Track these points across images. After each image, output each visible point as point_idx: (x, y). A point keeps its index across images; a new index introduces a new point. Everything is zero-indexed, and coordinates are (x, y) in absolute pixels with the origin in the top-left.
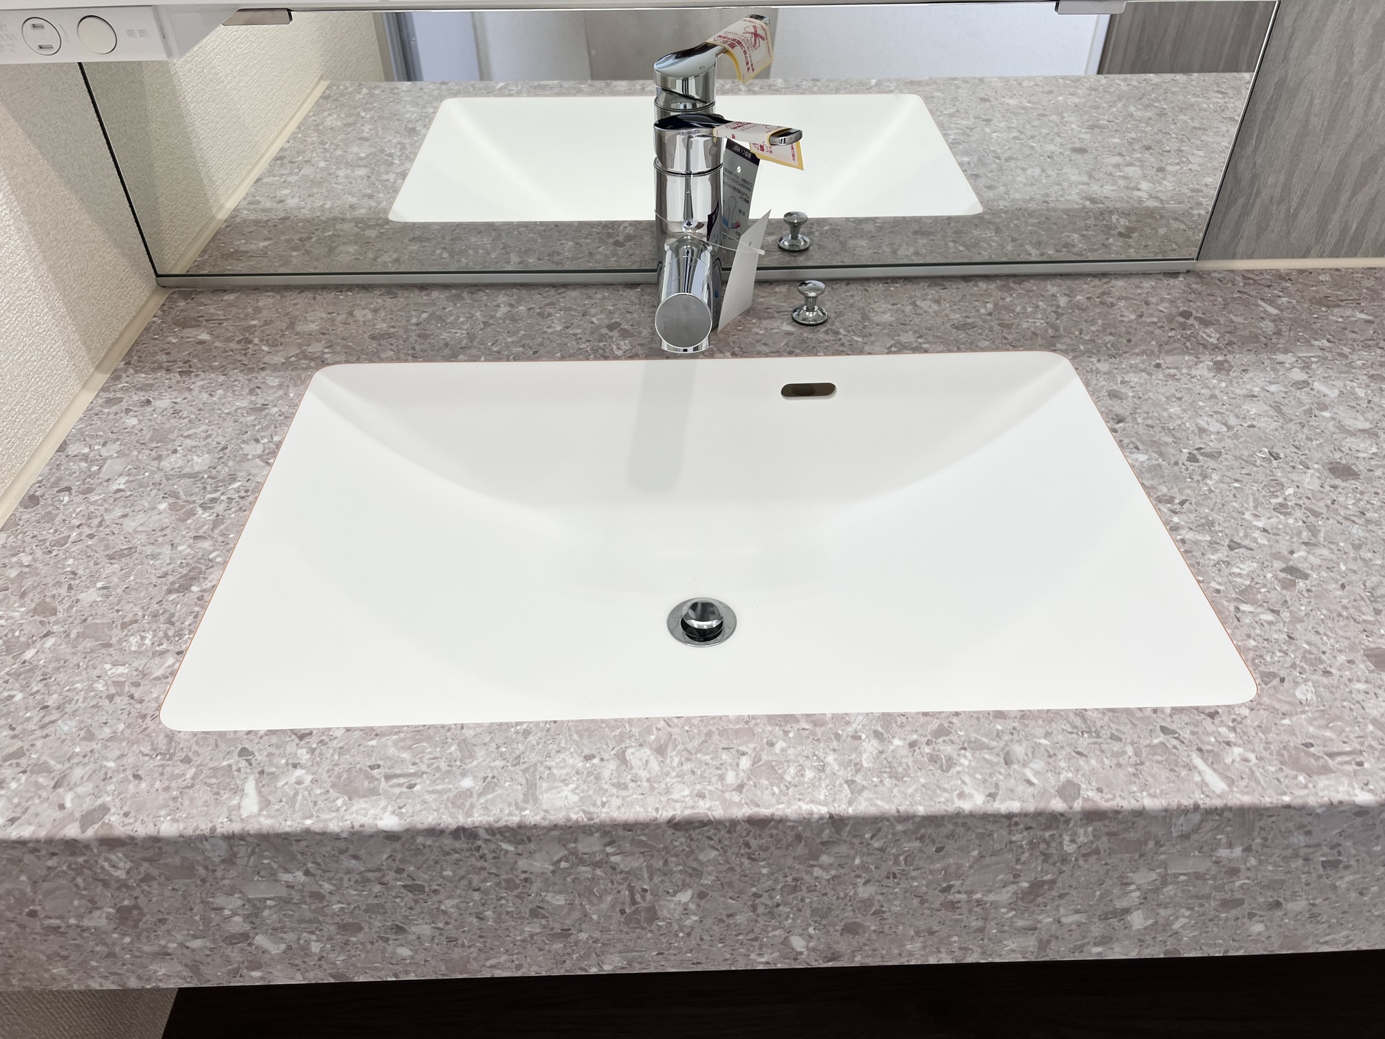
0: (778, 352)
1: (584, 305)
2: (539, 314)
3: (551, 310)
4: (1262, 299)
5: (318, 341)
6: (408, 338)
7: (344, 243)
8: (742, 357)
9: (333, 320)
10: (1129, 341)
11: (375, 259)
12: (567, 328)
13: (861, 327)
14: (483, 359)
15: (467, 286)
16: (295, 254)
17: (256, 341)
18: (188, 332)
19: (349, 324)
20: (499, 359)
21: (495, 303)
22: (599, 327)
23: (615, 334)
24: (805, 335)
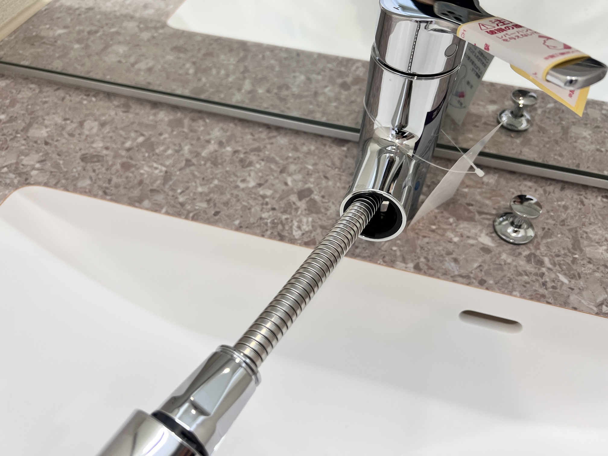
0: (467, 277)
1: (287, 158)
2: (242, 161)
8: (425, 274)
12: (260, 185)
14: (164, 210)
20: (178, 215)
21: (208, 137)
22: (290, 192)
23: (302, 205)
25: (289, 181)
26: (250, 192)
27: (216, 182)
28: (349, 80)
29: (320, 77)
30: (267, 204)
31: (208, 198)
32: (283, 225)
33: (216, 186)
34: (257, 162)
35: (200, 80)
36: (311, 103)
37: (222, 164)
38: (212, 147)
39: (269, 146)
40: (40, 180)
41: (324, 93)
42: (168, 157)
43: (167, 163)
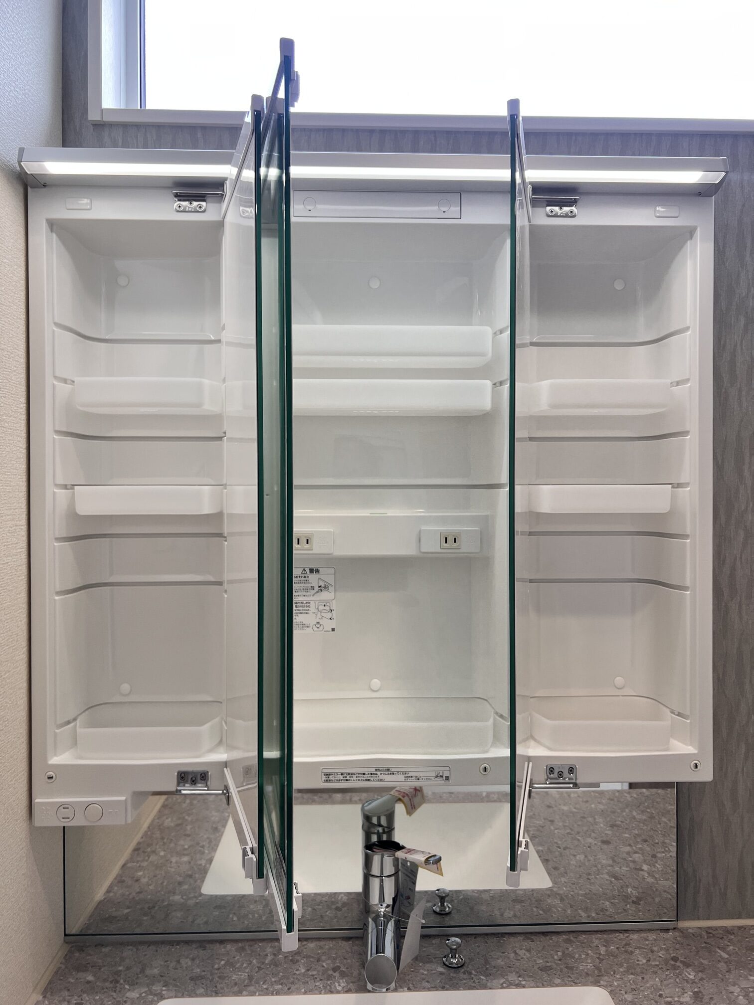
1: (318, 954)
2: (291, 960)
3: (299, 958)
4: (719, 948)
5: (159, 982)
6: (212, 979)
7: (175, 911)
8: (414, 991)
9: (168, 966)
10: (643, 978)
11: (193, 922)
12: (308, 970)
13: (484, 969)
14: (257, 994)
15: (248, 940)
16: (145, 918)
17: (122, 981)
18: (80, 975)
19: (177, 969)
20: (267, 994)
21: (265, 953)
22: (327, 969)
23: (337, 974)
24: (452, 974)
25: (324, 964)
26: (304, 975)
27: (281, 974)
28: (339, 905)
29: (321, 907)
30: (316, 978)
31: (281, 983)
32: (330, 986)
33: (282, 976)
34: (301, 959)
35: (243, 923)
36: (321, 922)
37: (280, 965)
38: (270, 957)
39: (305, 950)
40: (171, 995)
41: (327, 915)
42: (246, 968)
43: (247, 971)
